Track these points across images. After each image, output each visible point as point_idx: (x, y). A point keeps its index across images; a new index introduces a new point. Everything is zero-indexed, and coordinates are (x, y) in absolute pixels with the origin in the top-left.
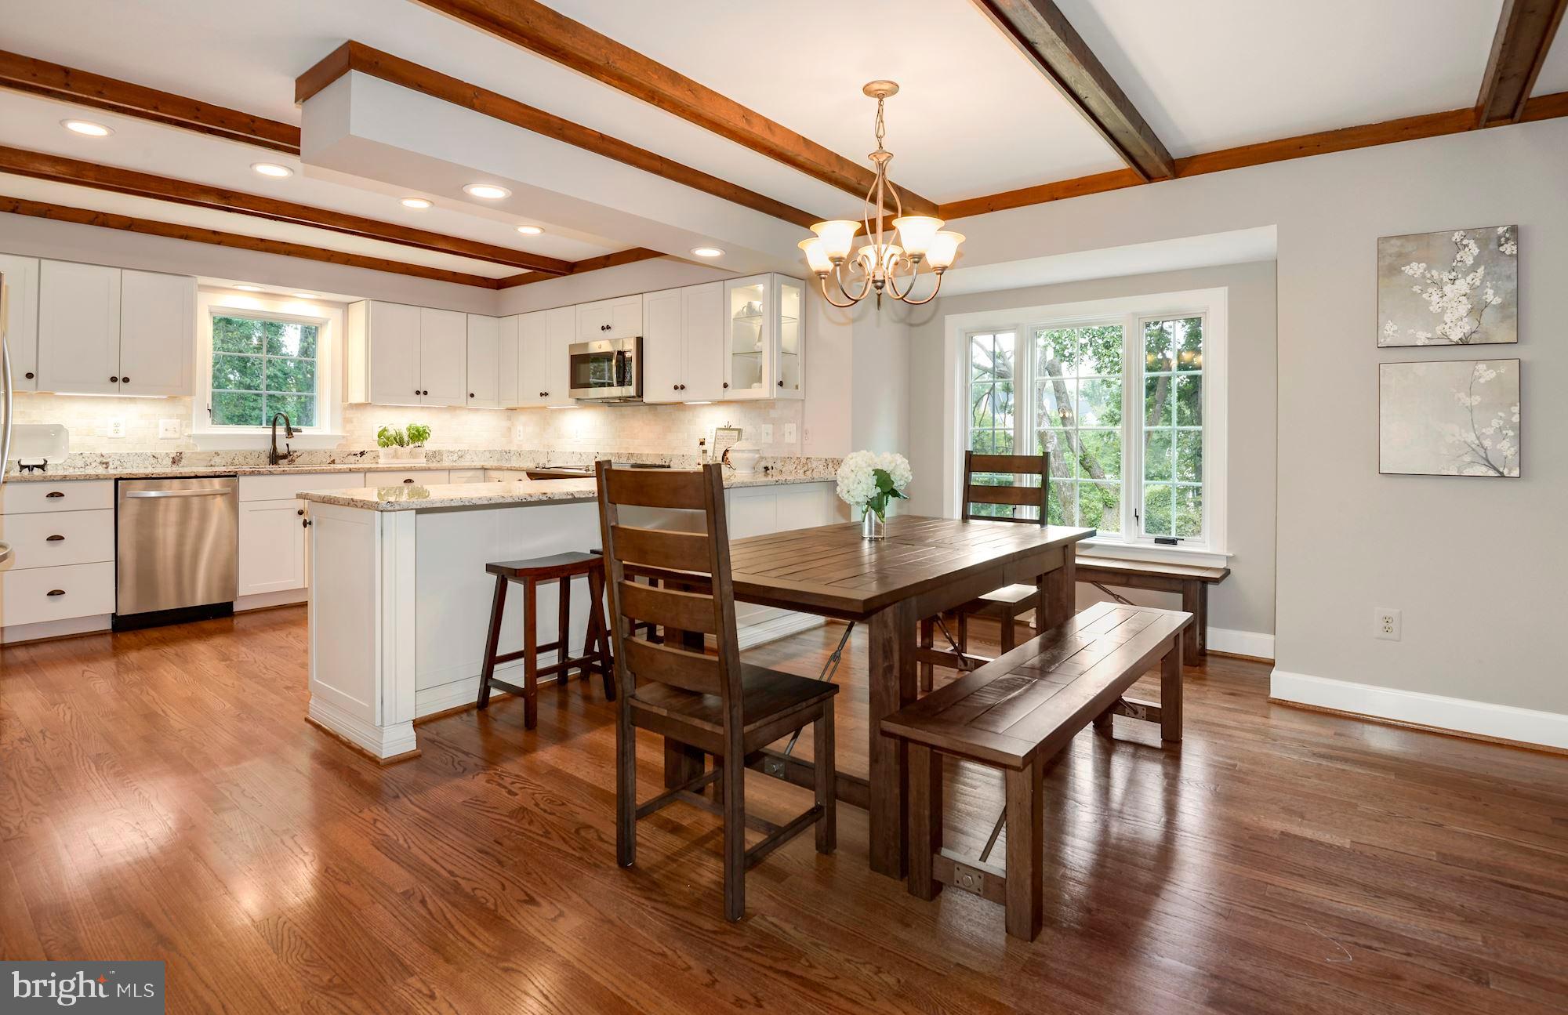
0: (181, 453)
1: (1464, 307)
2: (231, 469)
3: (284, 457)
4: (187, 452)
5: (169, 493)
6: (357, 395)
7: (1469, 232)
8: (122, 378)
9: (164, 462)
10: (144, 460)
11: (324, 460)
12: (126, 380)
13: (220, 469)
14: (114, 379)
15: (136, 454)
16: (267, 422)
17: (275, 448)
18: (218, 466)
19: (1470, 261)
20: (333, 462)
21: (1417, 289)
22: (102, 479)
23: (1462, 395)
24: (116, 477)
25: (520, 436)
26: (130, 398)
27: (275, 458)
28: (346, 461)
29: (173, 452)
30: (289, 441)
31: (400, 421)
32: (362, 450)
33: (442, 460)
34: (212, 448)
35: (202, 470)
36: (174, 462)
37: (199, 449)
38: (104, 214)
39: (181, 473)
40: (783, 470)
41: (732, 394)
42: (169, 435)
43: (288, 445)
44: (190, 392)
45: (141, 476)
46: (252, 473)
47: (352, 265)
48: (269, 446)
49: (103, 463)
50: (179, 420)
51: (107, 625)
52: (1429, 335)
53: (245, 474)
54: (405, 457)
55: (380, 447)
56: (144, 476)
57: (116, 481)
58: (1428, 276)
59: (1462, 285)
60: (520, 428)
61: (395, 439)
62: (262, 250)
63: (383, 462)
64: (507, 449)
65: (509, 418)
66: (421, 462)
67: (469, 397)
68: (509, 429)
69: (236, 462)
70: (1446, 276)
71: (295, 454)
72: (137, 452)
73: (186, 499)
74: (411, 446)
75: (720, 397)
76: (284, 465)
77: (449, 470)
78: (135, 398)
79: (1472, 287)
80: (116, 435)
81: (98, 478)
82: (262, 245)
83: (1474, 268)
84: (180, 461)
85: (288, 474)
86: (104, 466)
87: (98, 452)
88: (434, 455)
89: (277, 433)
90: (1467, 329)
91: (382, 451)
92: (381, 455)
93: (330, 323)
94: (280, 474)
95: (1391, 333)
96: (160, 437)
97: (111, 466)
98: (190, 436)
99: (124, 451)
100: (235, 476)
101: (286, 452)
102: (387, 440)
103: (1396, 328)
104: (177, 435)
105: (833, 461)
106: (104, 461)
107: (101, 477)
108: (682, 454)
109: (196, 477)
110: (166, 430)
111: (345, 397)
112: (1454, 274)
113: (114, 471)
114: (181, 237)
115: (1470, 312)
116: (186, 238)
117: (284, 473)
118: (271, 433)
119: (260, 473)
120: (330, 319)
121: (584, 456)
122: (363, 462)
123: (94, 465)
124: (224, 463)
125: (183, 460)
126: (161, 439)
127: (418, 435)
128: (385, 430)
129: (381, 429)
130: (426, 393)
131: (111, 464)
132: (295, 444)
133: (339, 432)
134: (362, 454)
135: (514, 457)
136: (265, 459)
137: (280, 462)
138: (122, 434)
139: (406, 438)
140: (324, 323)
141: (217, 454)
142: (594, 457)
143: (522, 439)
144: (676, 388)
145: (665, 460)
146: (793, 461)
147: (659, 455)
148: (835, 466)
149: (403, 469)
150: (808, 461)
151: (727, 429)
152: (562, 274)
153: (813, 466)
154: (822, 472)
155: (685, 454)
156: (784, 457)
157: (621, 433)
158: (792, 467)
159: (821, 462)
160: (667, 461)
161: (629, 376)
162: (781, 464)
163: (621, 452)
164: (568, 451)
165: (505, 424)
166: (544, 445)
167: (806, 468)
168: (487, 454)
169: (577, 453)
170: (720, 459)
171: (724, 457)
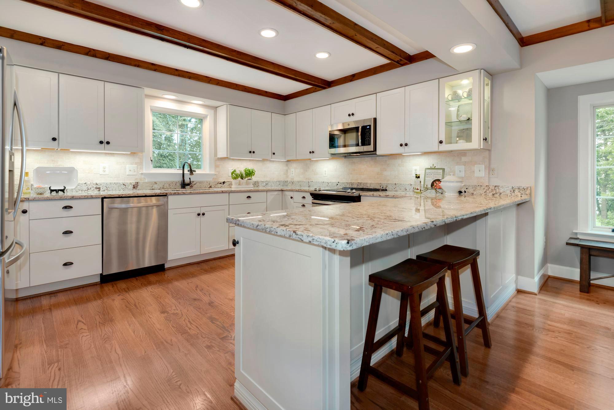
0: (137, 183)
2: (163, 191)
3: (188, 185)
4: (141, 182)
5: (132, 205)
6: (222, 153)
8: (106, 142)
9: (129, 187)
10: (119, 186)
11: (207, 186)
12: (108, 143)
13: (158, 192)
14: (101, 142)
15: (115, 183)
16: (180, 167)
17: (184, 180)
18: (156, 189)
20: (211, 187)
22: (94, 198)
24: (102, 197)
25: (292, 174)
26: (111, 153)
27: (184, 185)
28: (216, 186)
29: (133, 182)
30: (191, 177)
31: (241, 167)
32: (224, 181)
33: (258, 186)
34: (154, 180)
35: (148, 192)
36: (134, 188)
37: (146, 181)
38: (94, 50)
39: (138, 194)
40: (475, 193)
41: (444, 147)
42: (131, 173)
43: (190, 178)
44: (142, 151)
45: (116, 196)
46: (175, 194)
47: (220, 85)
48: (181, 179)
49: (97, 188)
50: (136, 165)
51: (98, 280)
53: (171, 194)
54: (245, 185)
55: (232, 179)
56: (118, 196)
57: (103, 199)
60: (293, 170)
61: (239, 175)
62: (176, 76)
63: (234, 188)
64: (286, 180)
65: (287, 165)
66: (251, 187)
67: (273, 155)
68: (287, 171)
69: (165, 187)
71: (193, 183)
72: (115, 182)
73: (140, 208)
74: (246, 179)
75: (436, 149)
76: (188, 189)
77: (267, 191)
78: (113, 153)
80: (104, 173)
81: (92, 197)
82: (177, 73)
84: (137, 187)
85: (192, 194)
86: (98, 189)
87: (95, 182)
88: (256, 184)
89: (185, 172)
91: (234, 181)
92: (233, 183)
93: (208, 117)
94: (189, 194)
96: (127, 174)
97: (101, 189)
98: (142, 174)
99: (109, 182)
100: (166, 195)
101: (189, 182)
102: (236, 176)
104: (135, 173)
106: (98, 187)
107: (94, 197)
108: (395, 183)
109: (146, 196)
110: (130, 170)
111: (216, 154)
113: (103, 193)
114: (135, 66)
116: (138, 66)
117: (190, 194)
118: (182, 172)
119: (178, 194)
120: (208, 115)
121: (330, 184)
122: (224, 187)
123: (92, 189)
124: (159, 188)
125: (139, 186)
126: (128, 175)
127: (249, 174)
128: (235, 171)
129: (233, 170)
130: (254, 152)
131: (101, 188)
132: (193, 178)
133: (213, 172)
134: (224, 183)
135: (290, 184)
136: (179, 185)
137: (186, 187)
138: (107, 172)
139: (244, 175)
140: (206, 117)
141: (156, 183)
142: (336, 184)
143: (293, 175)
144: (401, 145)
145: (382, 186)
146: (482, 188)
147: (379, 184)
148: (521, 191)
149: (247, 191)
150: (496, 188)
151: (435, 168)
152: (324, 88)
153: (501, 191)
154: (509, 195)
155: (396, 183)
156: (475, 186)
157: (353, 172)
158: (482, 192)
159: (508, 189)
160: (384, 187)
161: (368, 140)
162: (473, 189)
163: (353, 182)
164: (320, 181)
165: (285, 168)
166: (306, 179)
167: (494, 192)
168: (278, 183)
169: (326, 183)
170: (429, 186)
171: (432, 185)
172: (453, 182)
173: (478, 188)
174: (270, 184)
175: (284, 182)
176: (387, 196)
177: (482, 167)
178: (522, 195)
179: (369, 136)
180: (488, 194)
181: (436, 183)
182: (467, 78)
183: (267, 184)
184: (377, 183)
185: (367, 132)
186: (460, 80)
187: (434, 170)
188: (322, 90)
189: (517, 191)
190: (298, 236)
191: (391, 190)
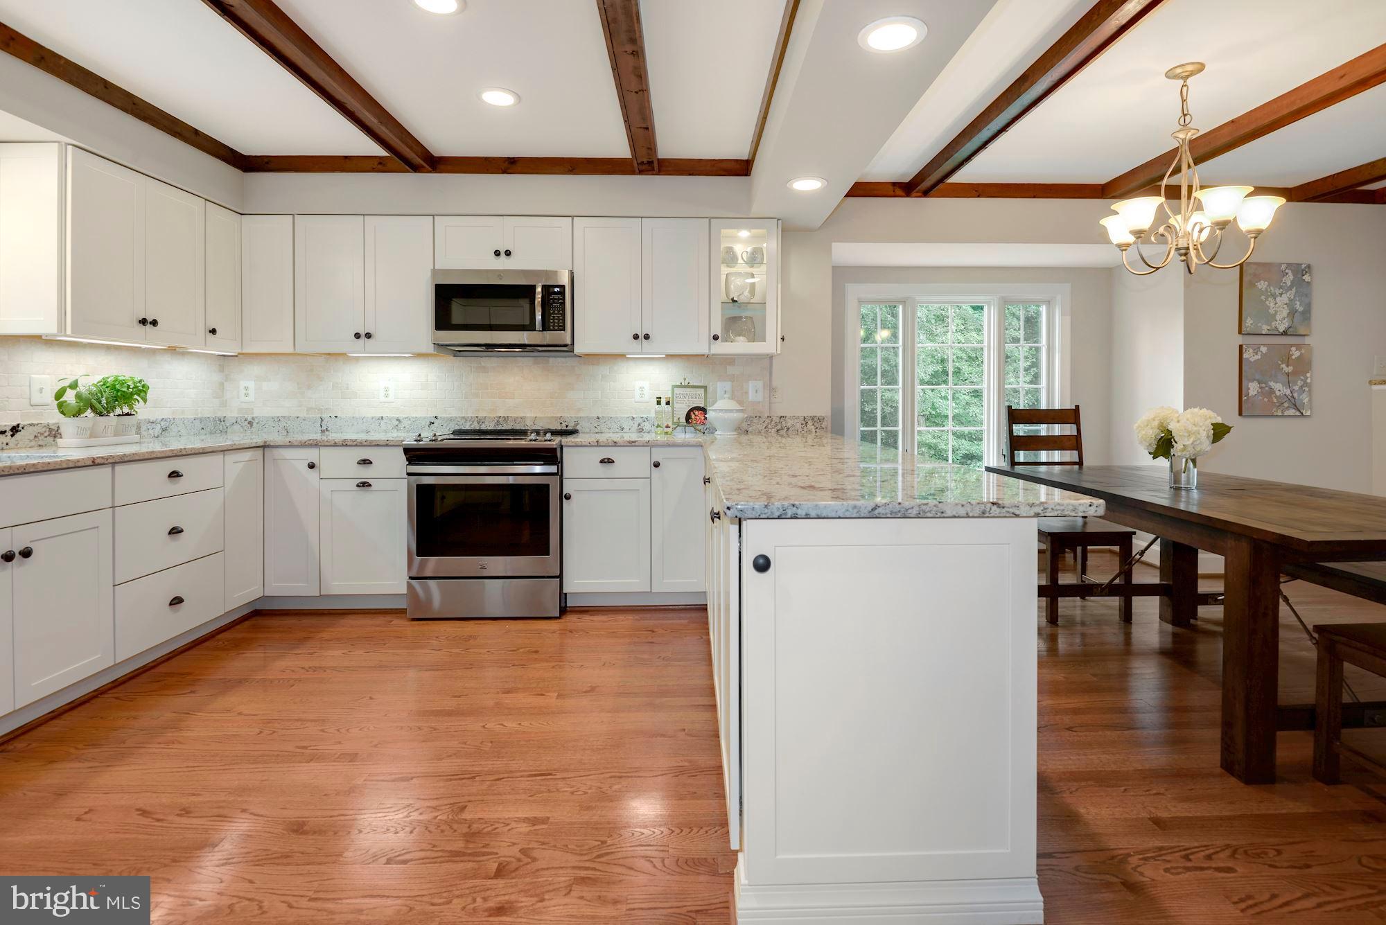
1: (1285, 312)
7: (1289, 266)
19: (1289, 284)
21: (1263, 297)
23: (1284, 366)
25: (246, 395)
32: (15, 424)
40: (750, 429)
41: (716, 348)
52: (1269, 328)
58: (1269, 290)
59: (1285, 298)
60: (248, 383)
61: (87, 401)
64: (220, 414)
65: (221, 369)
67: (208, 334)
68: (223, 385)
70: (1278, 292)
74: (119, 414)
75: (701, 351)
79: (1290, 300)
83: (1290, 288)
90: (1287, 325)
91: (71, 424)
95: (1250, 325)
102: (75, 403)
103: (1252, 322)
105: (813, 419)
108: (595, 416)
112: (1281, 290)
115: (1288, 314)
121: (405, 423)
127: (128, 395)
130: (155, 323)
134: (15, 430)
135: (236, 427)
139: (105, 401)
142: (428, 423)
143: (251, 398)
144: (636, 337)
145: (564, 424)
146: (762, 420)
147: (556, 418)
148: (816, 424)
149: (170, 454)
150: (782, 420)
151: (688, 386)
152: (416, 168)
153: (789, 425)
154: (799, 431)
155: (600, 416)
156: (751, 417)
157: (480, 391)
158: (761, 427)
159: (798, 421)
160: (570, 425)
161: (559, 320)
162: (746, 423)
163: (481, 415)
164: (369, 416)
165: (216, 377)
166: (309, 409)
167: (779, 427)
168: (198, 425)
169: (390, 419)
170: (683, 420)
171: (688, 417)
172: (731, 411)
173: (756, 420)
174: (174, 429)
175: (214, 420)
176: (633, 444)
177: (760, 384)
178: (817, 430)
179: (559, 311)
180: (770, 430)
181: (694, 413)
182: (749, 228)
183: (165, 430)
184: (552, 417)
185: (554, 299)
186: (736, 230)
187: (689, 389)
188: (407, 171)
189: (810, 423)
190: (1006, 509)
191: (587, 430)
